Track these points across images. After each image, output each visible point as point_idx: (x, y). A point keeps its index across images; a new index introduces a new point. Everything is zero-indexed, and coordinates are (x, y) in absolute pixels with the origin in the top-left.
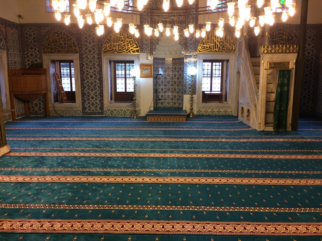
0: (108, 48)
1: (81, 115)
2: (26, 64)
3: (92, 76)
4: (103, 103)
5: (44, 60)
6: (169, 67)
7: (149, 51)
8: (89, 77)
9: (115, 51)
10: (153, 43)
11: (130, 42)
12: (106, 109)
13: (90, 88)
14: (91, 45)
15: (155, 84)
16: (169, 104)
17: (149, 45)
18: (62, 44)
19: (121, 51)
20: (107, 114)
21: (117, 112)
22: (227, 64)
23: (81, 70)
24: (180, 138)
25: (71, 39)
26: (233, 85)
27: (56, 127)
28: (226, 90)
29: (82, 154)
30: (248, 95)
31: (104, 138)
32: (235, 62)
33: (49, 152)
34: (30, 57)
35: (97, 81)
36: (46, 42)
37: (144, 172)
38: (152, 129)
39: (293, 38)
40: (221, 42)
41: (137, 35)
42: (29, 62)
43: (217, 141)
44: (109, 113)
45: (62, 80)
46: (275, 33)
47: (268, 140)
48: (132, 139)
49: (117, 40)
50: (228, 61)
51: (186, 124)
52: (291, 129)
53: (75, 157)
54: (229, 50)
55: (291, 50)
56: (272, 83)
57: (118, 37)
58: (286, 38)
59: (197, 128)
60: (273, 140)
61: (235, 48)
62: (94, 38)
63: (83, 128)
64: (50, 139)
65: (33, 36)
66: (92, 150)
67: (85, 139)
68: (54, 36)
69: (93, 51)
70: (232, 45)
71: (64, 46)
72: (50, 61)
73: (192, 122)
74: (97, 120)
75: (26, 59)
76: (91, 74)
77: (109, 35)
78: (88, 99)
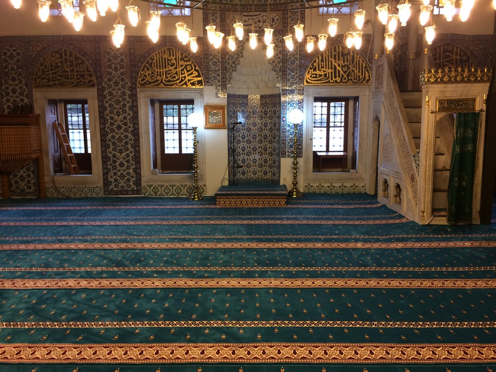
0: (148, 78)
1: (101, 195)
2: (5, 106)
3: (121, 128)
4: (140, 173)
5: (36, 99)
6: (254, 111)
7: (220, 83)
8: (115, 129)
9: (160, 83)
10: (226, 68)
11: (186, 67)
12: (147, 183)
13: (118, 148)
14: (119, 72)
15: (231, 140)
16: (255, 174)
17: (220, 71)
18: (68, 72)
19: (171, 83)
20: (147, 194)
21: (164, 190)
22: (355, 104)
23: (100, 117)
25: (83, 62)
26: (366, 142)
27: (51, 220)
28: (354, 149)
29: (84, 283)
30: (397, 159)
31: (134, 244)
32: (369, 101)
34: (11, 94)
35: (130, 135)
36: (39, 68)
38: (226, 222)
39: (468, 58)
40: (346, 65)
42: (9, 104)
44: (151, 191)
45: (71, 135)
46: (438, 51)
47: (443, 244)
48: (188, 245)
49: (164, 64)
50: (356, 99)
51: (286, 211)
52: (479, 221)
54: (359, 80)
55: (479, 76)
56: (439, 138)
57: (165, 58)
58: (456, 59)
59: (307, 219)
61: (369, 76)
62: (123, 60)
63: (100, 220)
64: (31, 247)
65: (16, 58)
66: (107, 272)
67: (97, 246)
68: (53, 57)
69: (121, 83)
70: (364, 70)
71: (71, 75)
72: (47, 101)
73: (296, 206)
74: (128, 205)
75: (5, 99)
76: (119, 122)
77: (149, 56)
78: (115, 167)
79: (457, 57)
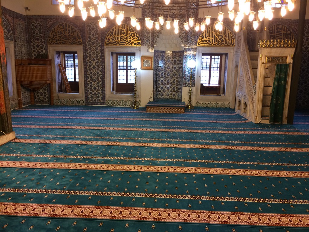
0: (111, 40)
1: (84, 104)
2: (33, 54)
3: (95, 68)
4: (105, 93)
5: (50, 51)
6: (169, 60)
7: (150, 44)
8: (92, 68)
9: (117, 44)
10: (154, 36)
11: (131, 35)
12: (108, 99)
13: (93, 79)
14: (95, 37)
15: (156, 76)
16: (168, 96)
17: (150, 37)
18: (67, 36)
19: (123, 44)
20: (109, 105)
21: (118, 103)
22: (226, 57)
23: (84, 62)
24: (178, 128)
25: (75, 31)
26: (231, 79)
27: (60, 116)
28: (224, 83)
29: (84, 142)
30: (245, 88)
31: (105, 128)
32: (233, 55)
33: (52, 139)
34: (36, 48)
35: (100, 72)
36: (51, 33)
37: (143, 160)
38: (152, 119)
39: (291, 33)
40: (221, 35)
41: (138, 28)
42: (35, 53)
43: (214, 132)
44: (111, 103)
45: (67, 71)
46: (274, 28)
47: (264, 133)
48: (132, 129)
49: (119, 33)
50: (226, 54)
51: (184, 115)
52: (287, 122)
53: (77, 145)
54: (228, 44)
55: (289, 45)
56: (269, 77)
57: (120, 30)
58: (284, 33)
59: (195, 119)
60: (268, 133)
61: (234, 42)
62: (97, 30)
63: (85, 117)
64: (54, 127)
65: (39, 28)
66: (94, 139)
67: (87, 128)
68: (59, 27)
69: (96, 43)
70: (231, 38)
71: (69, 38)
72: (55, 52)
73: (190, 113)
74: (99, 110)
75: (33, 50)
76: (94, 65)
77: (111, 28)
78: (91, 89)
79: (284, 32)
